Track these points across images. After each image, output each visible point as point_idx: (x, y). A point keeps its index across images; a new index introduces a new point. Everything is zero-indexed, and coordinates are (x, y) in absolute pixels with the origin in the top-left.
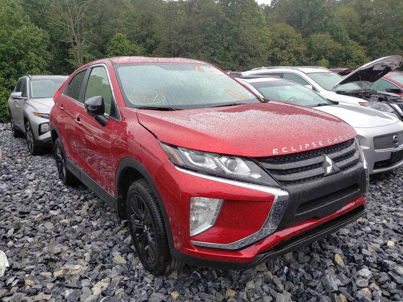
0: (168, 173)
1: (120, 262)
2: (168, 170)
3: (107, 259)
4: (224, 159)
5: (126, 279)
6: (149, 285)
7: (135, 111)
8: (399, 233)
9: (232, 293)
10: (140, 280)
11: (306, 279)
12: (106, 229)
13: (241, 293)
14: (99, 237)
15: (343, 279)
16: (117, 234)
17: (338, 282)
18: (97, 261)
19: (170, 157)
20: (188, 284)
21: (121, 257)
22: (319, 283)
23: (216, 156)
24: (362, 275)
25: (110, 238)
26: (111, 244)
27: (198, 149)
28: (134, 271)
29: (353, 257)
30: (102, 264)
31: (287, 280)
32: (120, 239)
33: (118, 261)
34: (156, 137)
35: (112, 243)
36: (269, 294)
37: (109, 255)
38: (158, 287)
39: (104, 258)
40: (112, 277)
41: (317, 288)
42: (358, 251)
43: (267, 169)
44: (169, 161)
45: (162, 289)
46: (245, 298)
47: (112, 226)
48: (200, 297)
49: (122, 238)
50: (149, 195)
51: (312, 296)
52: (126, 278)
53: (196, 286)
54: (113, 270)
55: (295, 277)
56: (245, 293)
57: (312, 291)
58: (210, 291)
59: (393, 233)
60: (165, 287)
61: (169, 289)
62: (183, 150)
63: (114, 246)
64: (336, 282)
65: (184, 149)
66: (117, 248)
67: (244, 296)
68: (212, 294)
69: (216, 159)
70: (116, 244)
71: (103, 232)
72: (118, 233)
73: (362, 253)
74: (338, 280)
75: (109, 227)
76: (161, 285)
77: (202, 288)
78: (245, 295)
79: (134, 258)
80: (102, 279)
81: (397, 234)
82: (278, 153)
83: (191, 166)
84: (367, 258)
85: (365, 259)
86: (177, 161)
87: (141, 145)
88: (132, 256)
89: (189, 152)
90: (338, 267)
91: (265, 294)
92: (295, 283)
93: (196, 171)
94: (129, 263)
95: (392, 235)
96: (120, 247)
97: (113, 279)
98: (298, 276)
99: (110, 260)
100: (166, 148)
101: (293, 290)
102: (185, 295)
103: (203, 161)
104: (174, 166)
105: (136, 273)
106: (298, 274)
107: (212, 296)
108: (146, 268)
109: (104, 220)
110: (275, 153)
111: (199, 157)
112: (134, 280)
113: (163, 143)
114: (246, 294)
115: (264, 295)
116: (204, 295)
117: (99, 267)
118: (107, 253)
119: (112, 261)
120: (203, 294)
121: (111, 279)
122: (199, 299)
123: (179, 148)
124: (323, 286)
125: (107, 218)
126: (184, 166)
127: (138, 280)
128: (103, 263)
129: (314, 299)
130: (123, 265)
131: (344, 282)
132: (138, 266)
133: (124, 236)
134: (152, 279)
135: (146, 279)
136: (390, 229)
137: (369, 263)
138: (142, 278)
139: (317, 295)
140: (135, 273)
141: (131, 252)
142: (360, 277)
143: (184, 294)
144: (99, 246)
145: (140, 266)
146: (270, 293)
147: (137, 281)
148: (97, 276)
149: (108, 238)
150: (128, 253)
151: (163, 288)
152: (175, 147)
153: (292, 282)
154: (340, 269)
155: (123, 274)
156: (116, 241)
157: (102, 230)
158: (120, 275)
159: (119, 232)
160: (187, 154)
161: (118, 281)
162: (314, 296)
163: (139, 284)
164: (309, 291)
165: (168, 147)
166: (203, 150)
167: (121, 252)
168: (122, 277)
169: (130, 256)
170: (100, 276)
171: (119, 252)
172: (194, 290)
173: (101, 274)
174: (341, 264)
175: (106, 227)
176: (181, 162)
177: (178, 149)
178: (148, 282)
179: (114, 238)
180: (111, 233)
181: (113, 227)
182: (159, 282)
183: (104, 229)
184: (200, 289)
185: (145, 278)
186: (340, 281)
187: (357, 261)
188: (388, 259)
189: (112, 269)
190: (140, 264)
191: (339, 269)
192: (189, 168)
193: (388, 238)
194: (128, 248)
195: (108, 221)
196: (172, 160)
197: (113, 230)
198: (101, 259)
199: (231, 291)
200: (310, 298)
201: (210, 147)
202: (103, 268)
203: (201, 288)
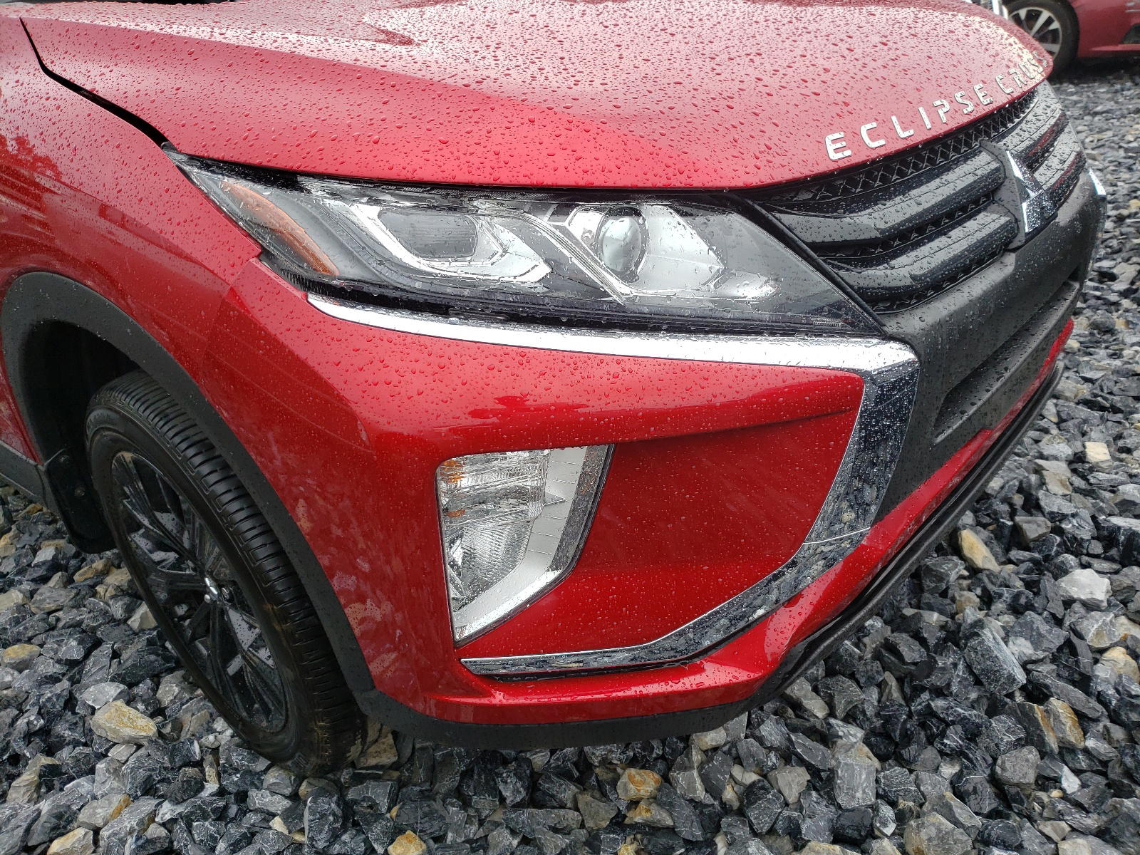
0: (272, 340)
1: (127, 732)
2: (271, 320)
3: (62, 729)
4: (584, 221)
5: (168, 817)
6: (277, 824)
7: (13, 16)
8: (1102, 408)
9: (644, 782)
10: (233, 810)
11: (908, 659)
12: (44, 580)
13: (680, 778)
14: (17, 622)
15: (1040, 635)
16: (94, 595)
17: (1022, 647)
18: (18, 746)
19: (267, 242)
20: (447, 783)
21: (126, 709)
22: (955, 665)
23: (538, 208)
24: (1083, 597)
25: (65, 617)
26: (73, 649)
27: (427, 174)
28: (199, 764)
29: (1017, 529)
30: (45, 760)
31: (830, 673)
32: (112, 620)
33: (114, 731)
34: (158, 137)
35: (74, 643)
36: (788, 756)
37: (70, 703)
38: (323, 835)
39: (49, 721)
40: (100, 823)
41: (954, 689)
42: (1018, 500)
43: (813, 246)
44: (264, 267)
45: (346, 837)
46: (700, 793)
47: (69, 559)
48: (513, 833)
49: (117, 610)
50: (191, 452)
51: (948, 725)
52: (167, 811)
53: (487, 782)
54: (97, 777)
55: (861, 658)
56: (695, 773)
57: (939, 704)
58: (552, 796)
59: (1084, 412)
60: (356, 824)
61: (376, 830)
62: (334, 195)
63: (87, 656)
64: (1014, 649)
65: (335, 185)
66: (105, 661)
67: (695, 790)
68: (563, 806)
69: (544, 222)
70: (98, 643)
71: (32, 594)
72: (100, 589)
73: (1039, 508)
74: (1021, 641)
75: (54, 566)
76: (338, 825)
77: (516, 791)
78: (699, 784)
79: (187, 696)
80: (51, 841)
81: (1098, 414)
82: (848, 153)
83: (402, 281)
84: (1066, 526)
85: (1058, 531)
86: (316, 264)
87: (104, 211)
88: (176, 690)
89: (377, 202)
90: (986, 580)
91: (773, 759)
92: (862, 680)
93: (438, 307)
94: (167, 730)
95: (1085, 421)
96: (116, 655)
97: (104, 833)
98: (868, 649)
99: (80, 729)
100: (233, 194)
101: (864, 712)
102: (450, 836)
103: (463, 247)
104: (299, 294)
105: (210, 772)
106: (866, 640)
107: (562, 812)
108: (249, 739)
109: (26, 538)
110: (840, 155)
111: (442, 224)
112: (205, 817)
113: (208, 164)
114: (700, 775)
115: (770, 763)
116: (532, 816)
117: (29, 776)
118: (58, 696)
119: (89, 732)
120: (524, 815)
121: (96, 831)
122: (515, 842)
123: (315, 187)
124: (971, 672)
125: (41, 527)
126: (366, 288)
127: (226, 808)
128: (50, 752)
129: (956, 733)
130: (145, 743)
131: (1045, 644)
132: (211, 738)
133: (126, 599)
134: (288, 791)
135: (258, 798)
136: (1067, 399)
137: (1080, 542)
138: (242, 797)
139: (965, 718)
140: (203, 771)
141: (170, 671)
142: (1077, 606)
143: (445, 836)
144: (20, 667)
145: (223, 732)
146: (797, 755)
147: (221, 815)
148: (28, 830)
149: (58, 620)
150: (157, 680)
151: (345, 832)
152: (285, 179)
153: (852, 676)
154: (996, 589)
155: (148, 789)
156: (94, 630)
157: (27, 586)
158: (136, 798)
159: (101, 583)
160: (365, 215)
161: (130, 840)
162: (953, 723)
163: (235, 831)
164: (929, 706)
165: (243, 187)
166: (462, 177)
167: (123, 682)
168: (147, 804)
169: (170, 689)
170: (37, 827)
171: (113, 680)
172: (484, 803)
173: (42, 819)
174: (987, 566)
175: (41, 572)
176: (341, 268)
177: (301, 189)
178: (272, 810)
179: (84, 616)
180: (65, 596)
181: (73, 562)
182: (323, 816)
183: (33, 580)
184: (507, 793)
185: (253, 793)
186: (1028, 644)
187: (1034, 540)
188: (1117, 511)
189: (92, 771)
190: (220, 724)
191: (990, 587)
192: (397, 294)
193: (1076, 432)
194: (153, 657)
195: (49, 538)
196: (284, 261)
197: (76, 577)
198: (36, 733)
199: (638, 778)
200: (943, 735)
201: (503, 157)
202: (51, 779)
203: (511, 789)
